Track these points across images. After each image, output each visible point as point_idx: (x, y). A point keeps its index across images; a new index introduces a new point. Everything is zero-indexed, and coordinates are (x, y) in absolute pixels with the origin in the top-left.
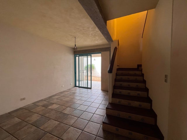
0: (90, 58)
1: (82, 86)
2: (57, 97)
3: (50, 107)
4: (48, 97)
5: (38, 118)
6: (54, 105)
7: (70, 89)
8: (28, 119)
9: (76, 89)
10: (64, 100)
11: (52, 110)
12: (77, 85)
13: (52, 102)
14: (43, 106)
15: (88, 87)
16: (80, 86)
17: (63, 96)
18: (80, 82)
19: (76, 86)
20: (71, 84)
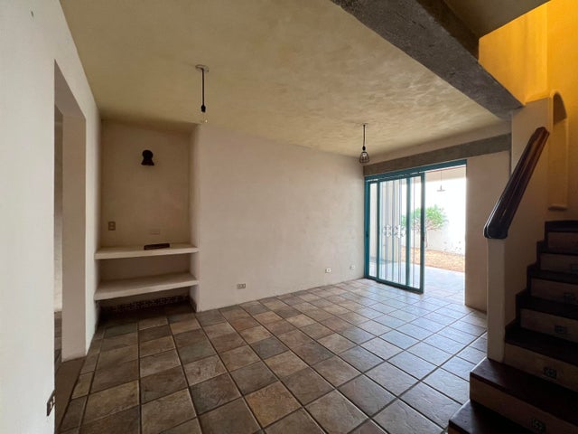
0: (419, 185)
1: (389, 279)
2: (310, 297)
3: (291, 320)
4: (290, 292)
5: (265, 337)
6: (302, 317)
7: (347, 283)
8: (246, 332)
9: (368, 284)
10: (327, 309)
11: (295, 327)
12: (372, 273)
13: (298, 307)
14: (278, 313)
15: (411, 285)
16: (382, 277)
17: (327, 299)
18: (382, 267)
19: (367, 276)
20: (354, 267)
